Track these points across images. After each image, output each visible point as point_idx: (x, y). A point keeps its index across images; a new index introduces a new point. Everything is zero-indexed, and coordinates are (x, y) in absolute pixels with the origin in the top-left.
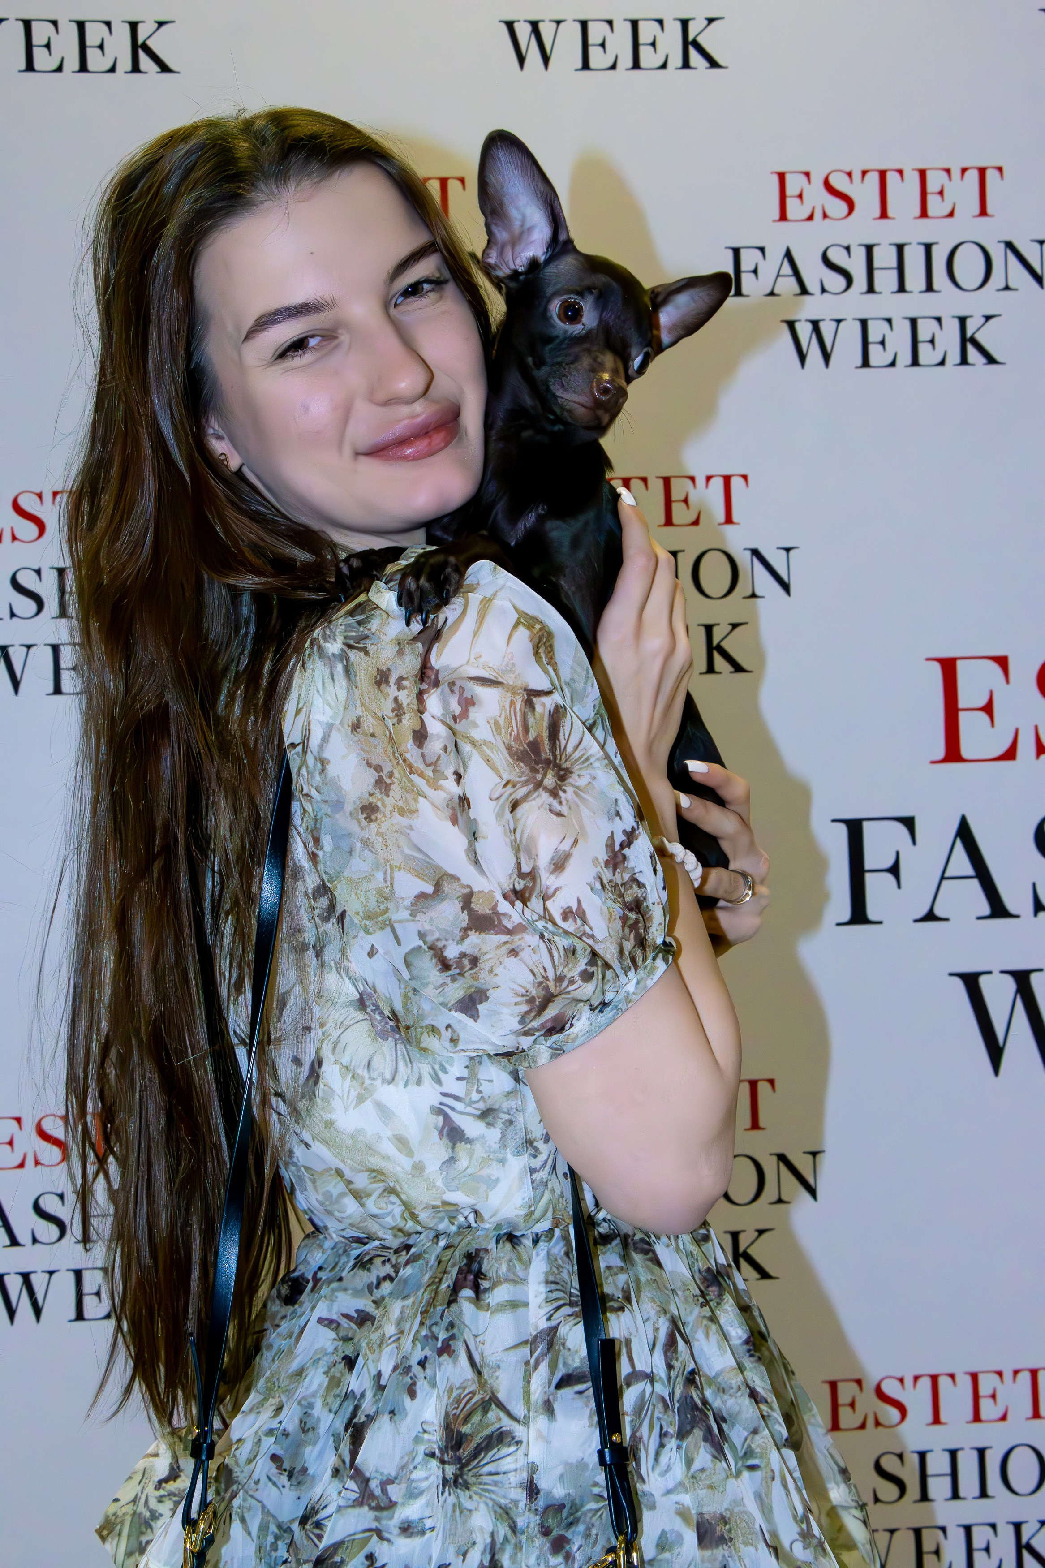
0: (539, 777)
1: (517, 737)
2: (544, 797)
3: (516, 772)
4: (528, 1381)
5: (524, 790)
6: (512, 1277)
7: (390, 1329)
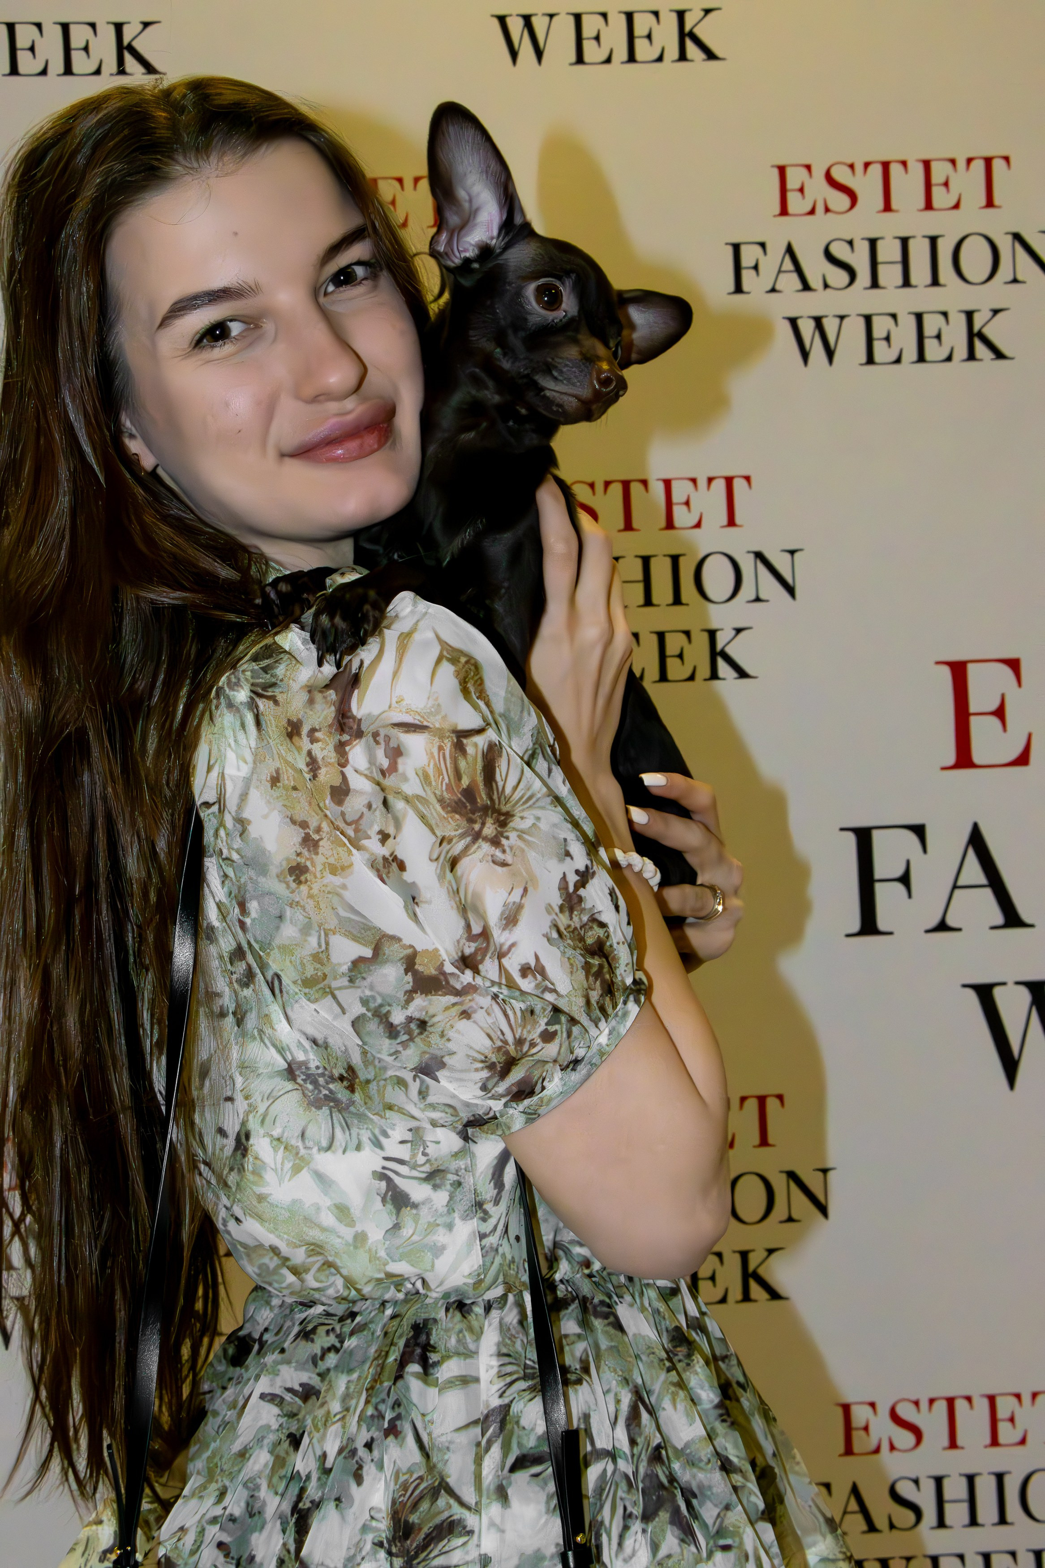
0: (477, 827)
1: (449, 787)
2: (485, 848)
5: (461, 845)
6: (462, 1350)
7: (336, 1407)
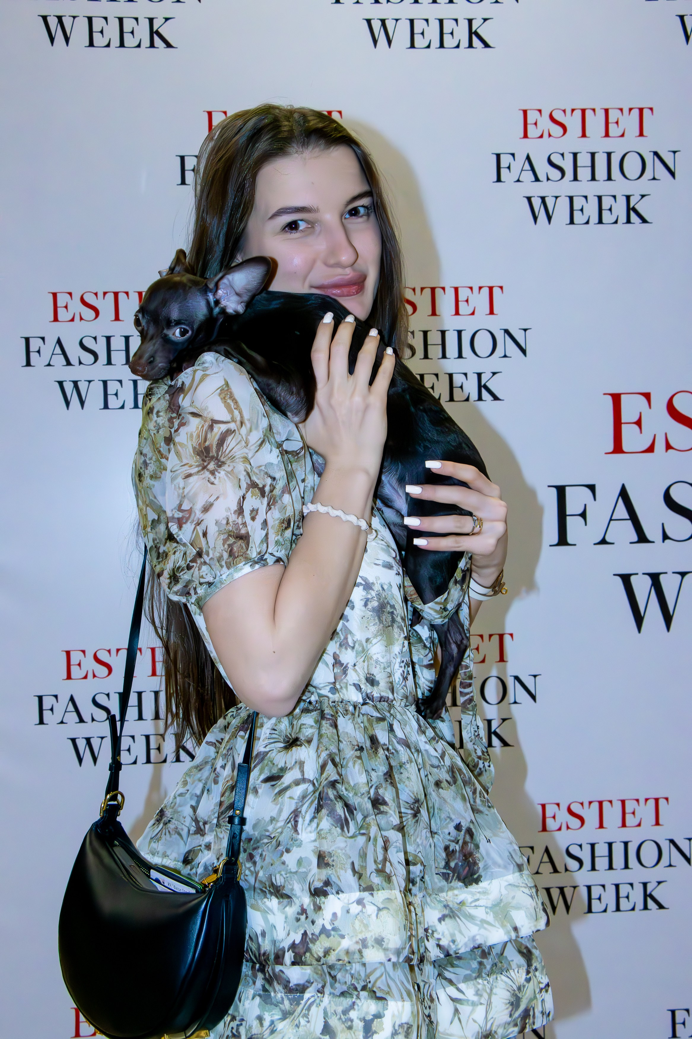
0: (205, 464)
1: (200, 444)
2: (207, 474)
3: (195, 460)
5: (196, 470)
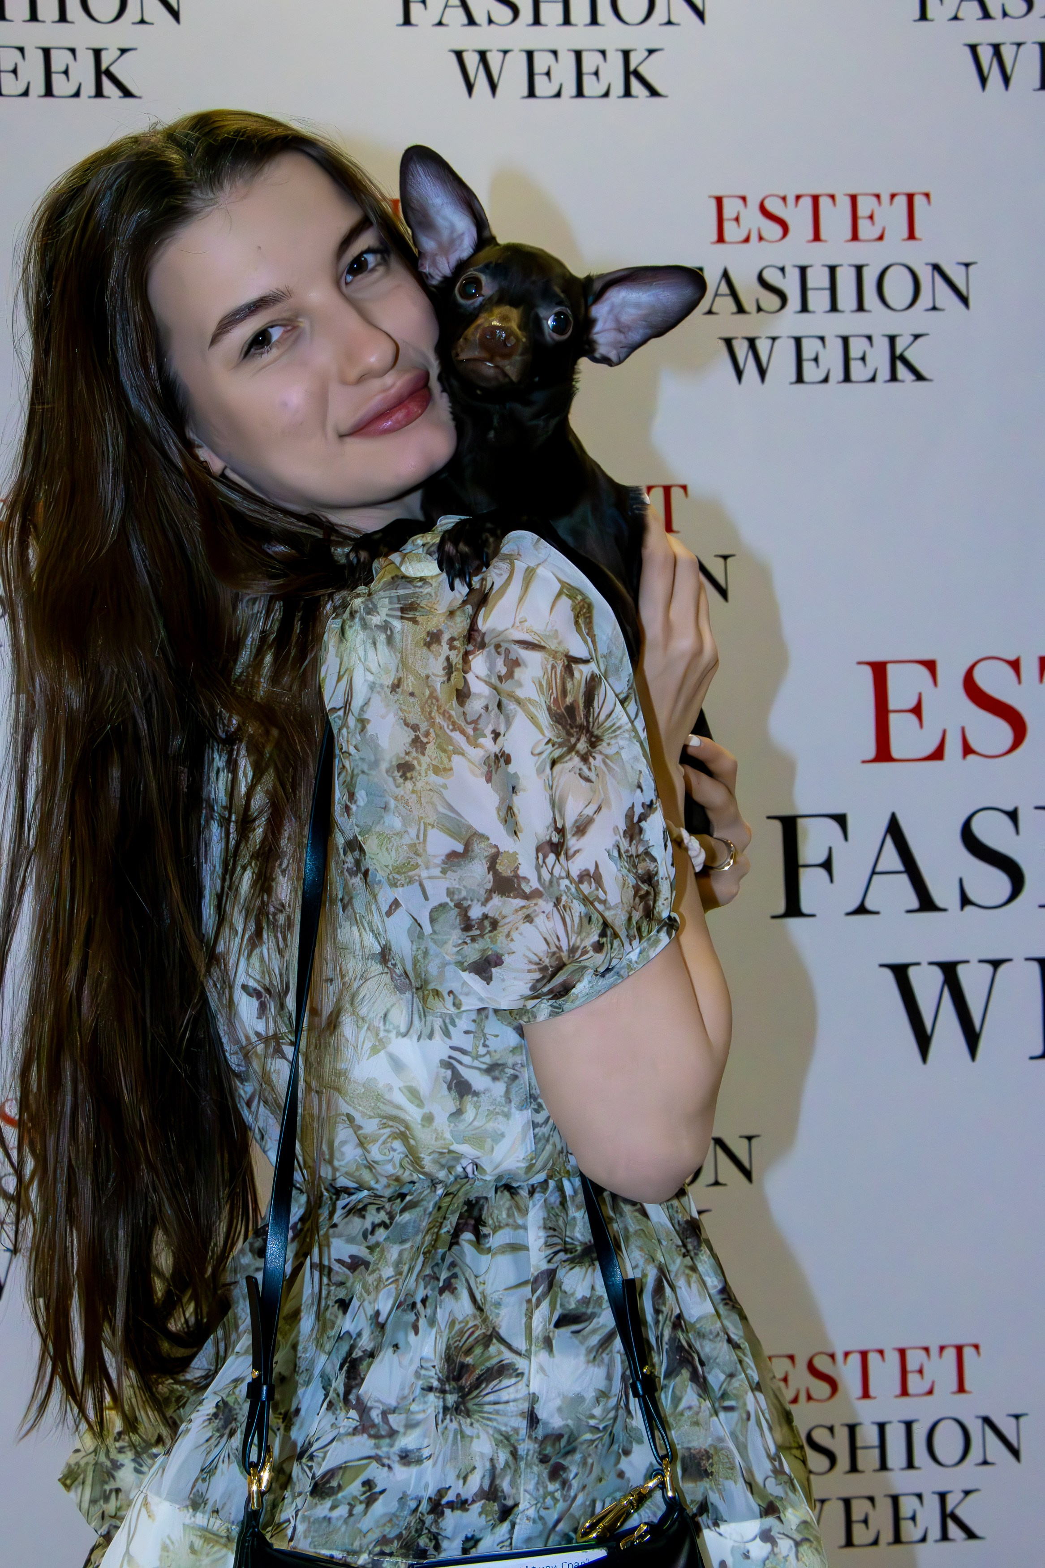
0: (573, 741)
1: (556, 699)
4: (529, 1315)
5: (559, 751)
6: (512, 1222)
7: (388, 1272)
